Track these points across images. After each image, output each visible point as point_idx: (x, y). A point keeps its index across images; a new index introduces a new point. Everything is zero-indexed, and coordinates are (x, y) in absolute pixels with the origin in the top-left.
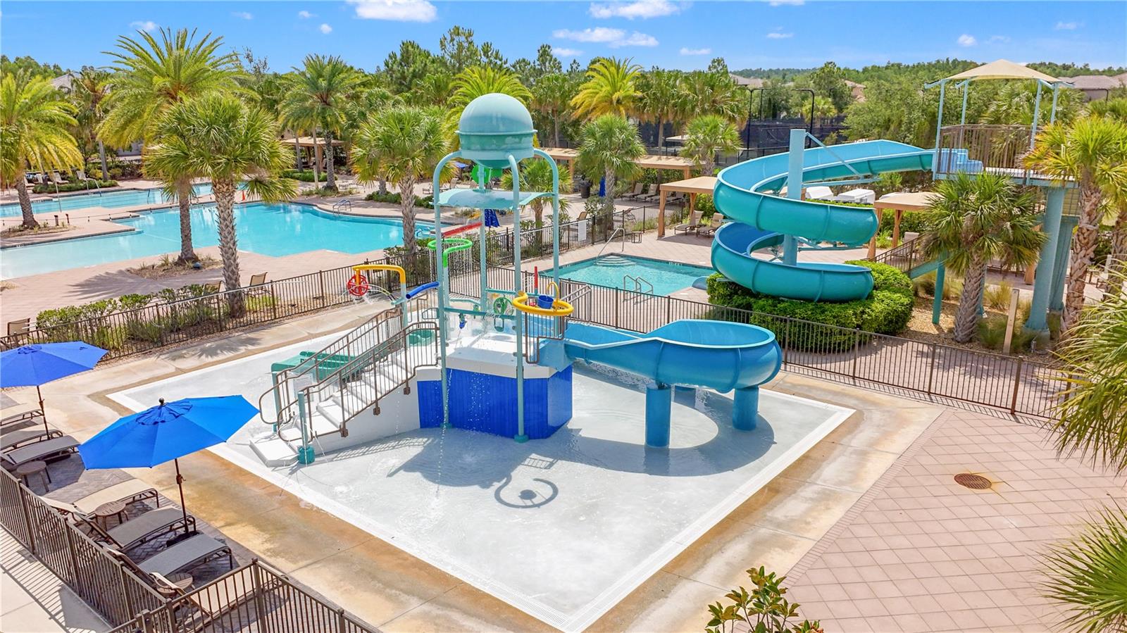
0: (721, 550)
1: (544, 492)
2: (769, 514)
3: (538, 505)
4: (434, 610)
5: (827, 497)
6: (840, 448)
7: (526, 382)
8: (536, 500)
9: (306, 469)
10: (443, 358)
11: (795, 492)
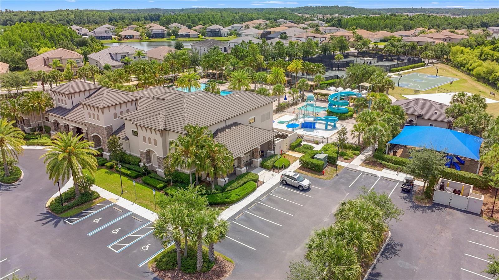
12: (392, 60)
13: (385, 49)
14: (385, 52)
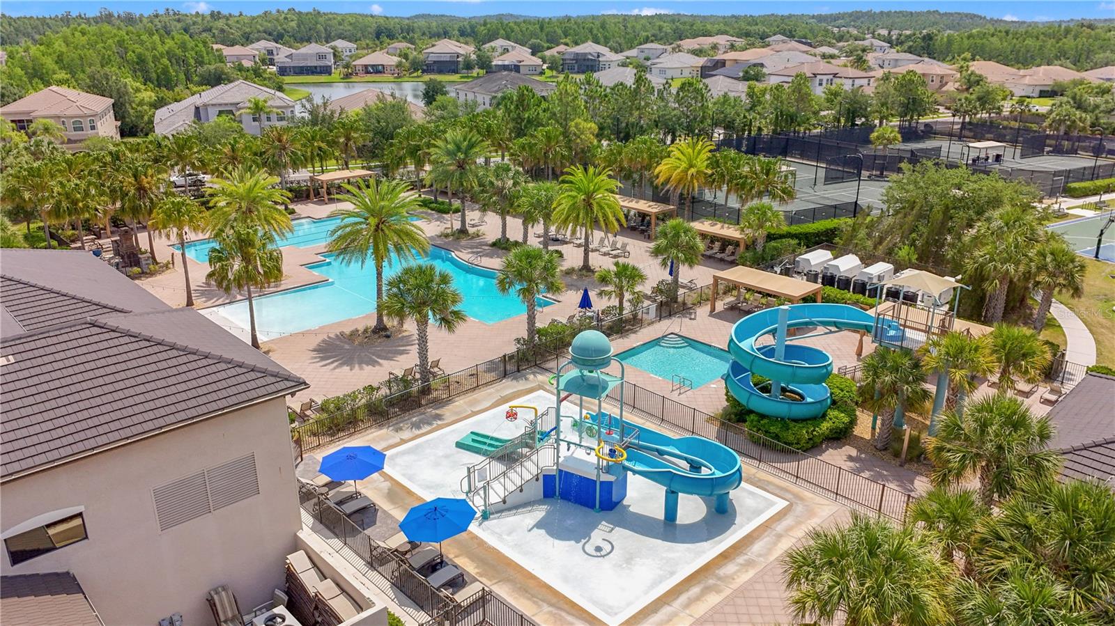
0: (687, 590)
1: (607, 547)
2: (717, 572)
3: (603, 556)
4: (554, 611)
5: (750, 564)
6: (769, 531)
7: (602, 483)
8: (603, 553)
9: (486, 523)
10: (557, 463)
11: (734, 559)
12: (1073, 151)
13: (1054, 115)
14: (1051, 125)
